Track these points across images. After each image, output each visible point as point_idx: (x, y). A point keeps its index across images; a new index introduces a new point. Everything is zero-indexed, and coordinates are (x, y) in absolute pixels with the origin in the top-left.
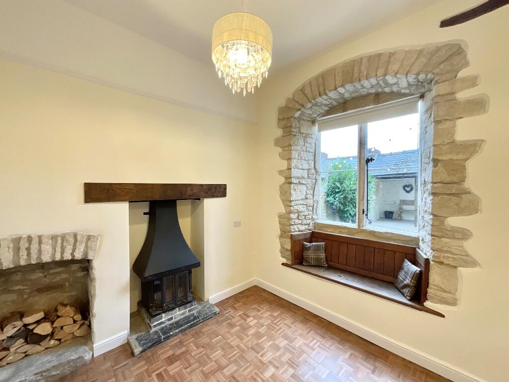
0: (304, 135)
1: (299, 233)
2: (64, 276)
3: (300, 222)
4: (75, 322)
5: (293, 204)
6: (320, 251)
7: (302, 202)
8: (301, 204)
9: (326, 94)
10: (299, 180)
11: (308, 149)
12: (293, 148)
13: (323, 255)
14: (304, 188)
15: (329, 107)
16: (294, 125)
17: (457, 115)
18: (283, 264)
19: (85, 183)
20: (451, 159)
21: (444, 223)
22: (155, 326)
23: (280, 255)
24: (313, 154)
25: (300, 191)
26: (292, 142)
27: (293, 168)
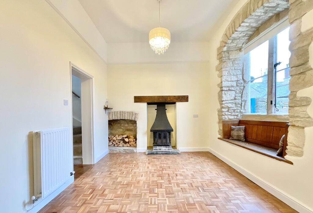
0: (232, 60)
1: (228, 120)
2: (132, 127)
3: (230, 114)
4: (134, 141)
5: (224, 102)
6: (241, 131)
7: (231, 102)
8: (230, 103)
9: (236, 31)
10: (229, 88)
11: (236, 68)
12: (223, 69)
13: (242, 134)
14: (234, 93)
15: (248, 36)
16: (224, 56)
17: (303, 13)
18: (218, 138)
19: (135, 96)
20: (299, 48)
21: (296, 96)
22: (154, 149)
23: (218, 133)
24: (242, 70)
25: (230, 95)
26: (223, 66)
27: (224, 81)
